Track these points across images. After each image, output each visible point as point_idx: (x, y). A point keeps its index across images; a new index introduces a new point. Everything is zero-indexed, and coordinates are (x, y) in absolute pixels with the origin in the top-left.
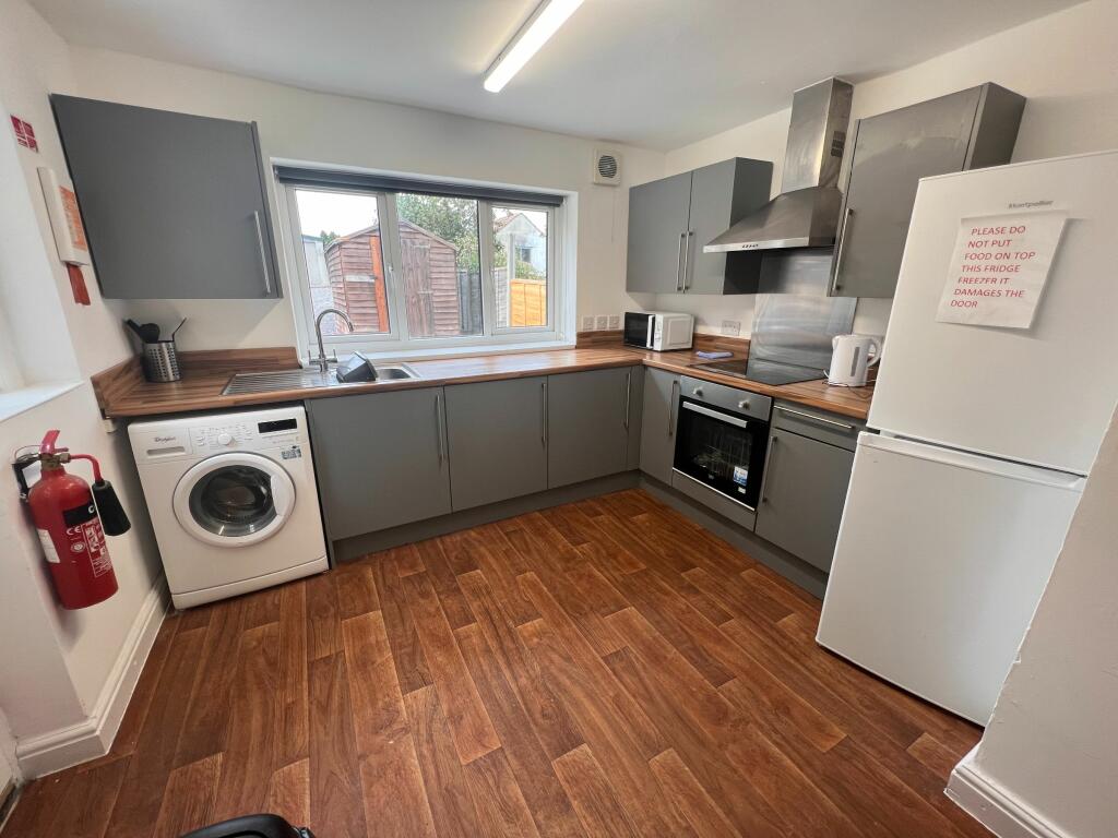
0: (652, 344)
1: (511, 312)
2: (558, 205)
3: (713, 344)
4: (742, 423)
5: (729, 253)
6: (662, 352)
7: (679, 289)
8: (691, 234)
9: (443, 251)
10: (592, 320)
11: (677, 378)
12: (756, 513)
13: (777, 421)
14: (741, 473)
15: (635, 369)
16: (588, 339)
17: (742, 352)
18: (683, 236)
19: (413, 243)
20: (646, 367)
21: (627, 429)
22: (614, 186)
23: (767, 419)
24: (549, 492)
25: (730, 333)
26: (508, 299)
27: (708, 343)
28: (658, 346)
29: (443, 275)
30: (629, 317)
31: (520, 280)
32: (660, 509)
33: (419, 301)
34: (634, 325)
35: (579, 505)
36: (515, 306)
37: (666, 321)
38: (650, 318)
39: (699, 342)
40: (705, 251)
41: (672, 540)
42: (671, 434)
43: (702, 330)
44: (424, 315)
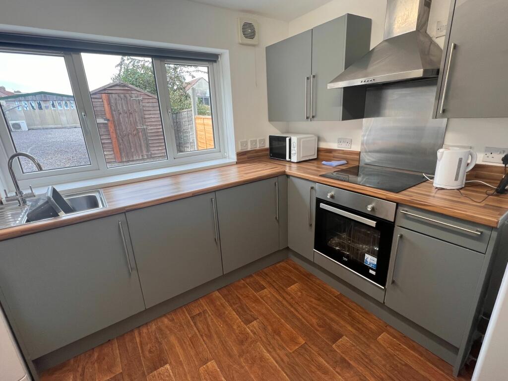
0: (290, 157)
1: (197, 136)
2: (215, 61)
3: (331, 155)
4: (373, 223)
5: (345, 88)
6: (297, 163)
7: (307, 118)
8: (314, 77)
9: (151, 101)
10: (246, 142)
11: (313, 185)
12: (385, 290)
13: (401, 221)
14: (371, 260)
15: (281, 178)
16: (246, 156)
17: (353, 160)
18: (308, 78)
19: (131, 97)
20: (288, 176)
21: (278, 221)
22: (254, 46)
23: (393, 221)
24: (224, 276)
25: (344, 147)
26: (194, 128)
27: (328, 154)
28: (294, 159)
29: (152, 116)
30: (272, 139)
31: (201, 116)
32: (306, 278)
33: (138, 133)
34: (276, 144)
35: (248, 280)
36: (198, 132)
37: (299, 140)
38: (287, 139)
39: (322, 155)
40: (328, 88)
41: (320, 308)
42: (311, 225)
43: (323, 145)
44: (142, 141)
